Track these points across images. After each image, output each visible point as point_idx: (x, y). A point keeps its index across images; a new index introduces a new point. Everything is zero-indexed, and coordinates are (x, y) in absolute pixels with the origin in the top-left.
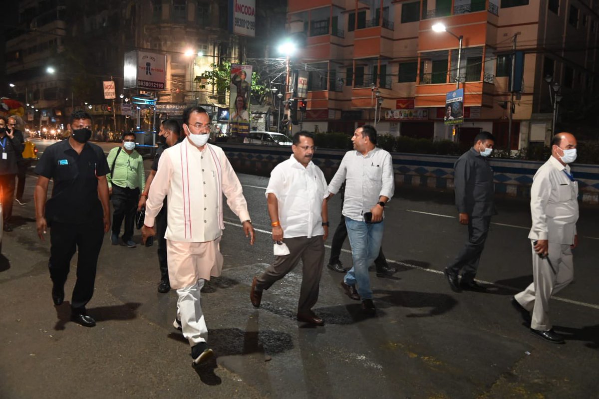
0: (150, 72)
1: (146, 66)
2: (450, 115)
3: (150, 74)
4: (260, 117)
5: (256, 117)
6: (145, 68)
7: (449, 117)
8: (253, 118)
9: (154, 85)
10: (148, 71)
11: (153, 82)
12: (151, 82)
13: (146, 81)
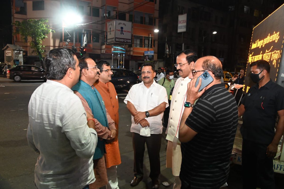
0: (123, 33)
1: (120, 29)
2: (147, 59)
3: (123, 34)
4: (20, 53)
5: (18, 53)
6: (120, 30)
7: (147, 60)
8: (16, 53)
9: (125, 41)
10: (122, 32)
11: (125, 39)
12: (124, 39)
13: (120, 38)
